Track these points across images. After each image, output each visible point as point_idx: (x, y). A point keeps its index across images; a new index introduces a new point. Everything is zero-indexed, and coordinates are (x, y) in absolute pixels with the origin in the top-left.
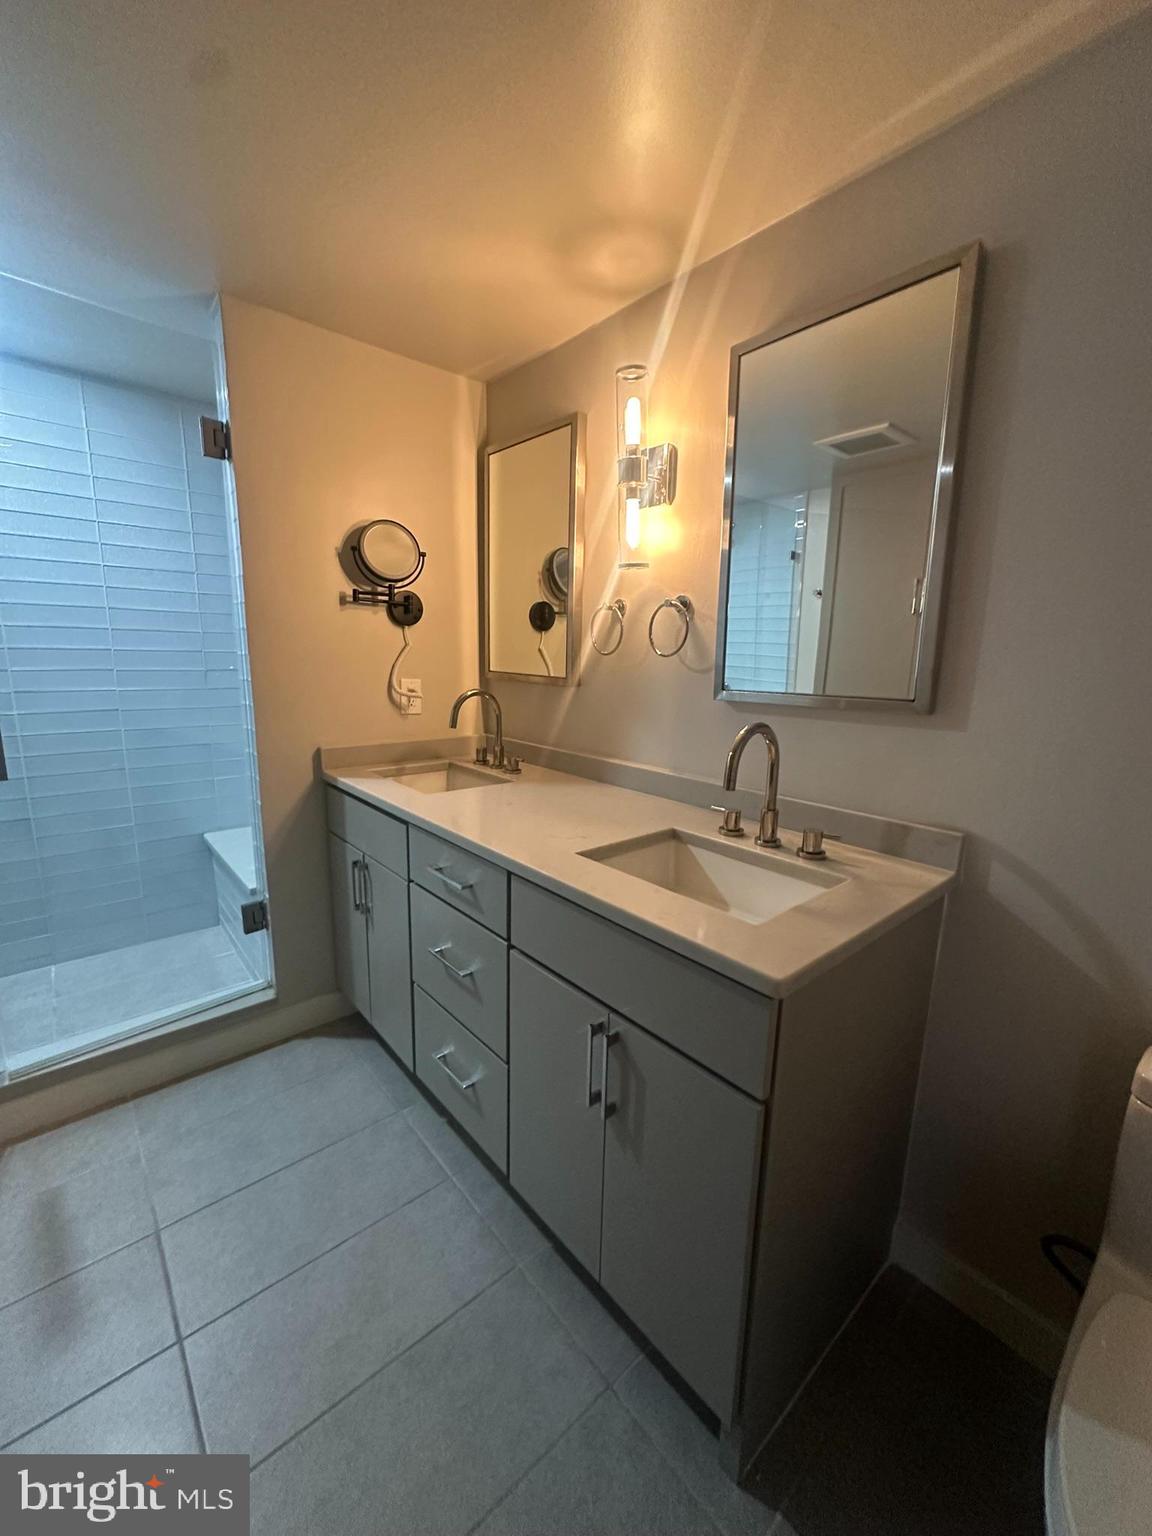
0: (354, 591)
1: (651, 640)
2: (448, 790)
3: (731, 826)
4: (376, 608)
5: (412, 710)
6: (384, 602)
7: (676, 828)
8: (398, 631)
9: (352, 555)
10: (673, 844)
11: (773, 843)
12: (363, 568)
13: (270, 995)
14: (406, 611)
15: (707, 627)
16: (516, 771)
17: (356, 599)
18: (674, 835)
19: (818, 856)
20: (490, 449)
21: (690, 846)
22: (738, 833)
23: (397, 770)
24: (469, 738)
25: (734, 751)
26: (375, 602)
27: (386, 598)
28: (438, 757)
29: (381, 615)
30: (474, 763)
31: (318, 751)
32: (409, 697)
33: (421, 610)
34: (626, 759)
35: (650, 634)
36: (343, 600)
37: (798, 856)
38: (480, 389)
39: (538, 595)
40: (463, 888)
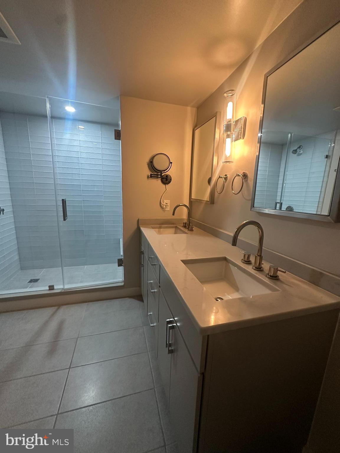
0: (151, 174)
1: (232, 188)
2: (175, 234)
3: (246, 259)
4: (158, 179)
5: (167, 209)
6: (160, 177)
7: (227, 257)
8: (164, 186)
9: (151, 164)
10: (225, 262)
11: (259, 269)
12: (154, 168)
13: (122, 284)
14: (166, 180)
15: (251, 183)
16: (192, 230)
17: (151, 177)
18: (225, 259)
19: (274, 278)
20: (195, 129)
21: (230, 264)
22: (248, 262)
23: (159, 226)
24: (184, 219)
25: (238, 229)
26: (158, 177)
27: (160, 176)
28: (173, 224)
29: (159, 181)
30: (182, 227)
31: (139, 219)
32: (166, 206)
33: (171, 180)
34: (224, 230)
35: (232, 186)
36: (148, 177)
37: (266, 276)
38: (195, 109)
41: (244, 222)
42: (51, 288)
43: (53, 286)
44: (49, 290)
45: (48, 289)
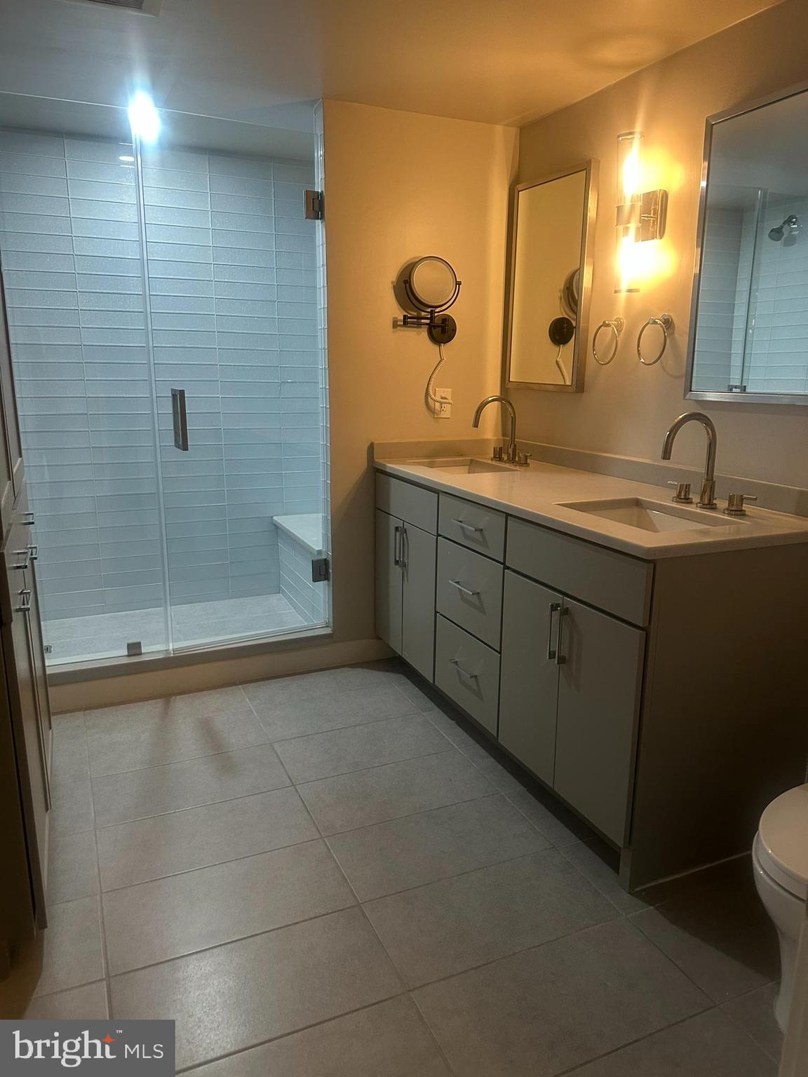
0: (405, 316)
1: (638, 351)
2: (469, 473)
3: (683, 495)
4: (419, 330)
5: (443, 415)
6: (427, 324)
7: (638, 497)
8: (435, 348)
9: (405, 289)
10: (635, 510)
11: (711, 505)
12: (414, 301)
13: (328, 631)
14: (442, 331)
15: (682, 340)
16: (526, 464)
17: (405, 323)
18: (637, 503)
19: (739, 513)
20: (519, 187)
21: (648, 511)
22: (688, 501)
24: (489, 440)
25: (671, 432)
26: (419, 325)
27: (428, 321)
28: (461, 455)
29: (424, 333)
30: (492, 460)
31: (372, 445)
32: (441, 403)
33: (454, 330)
35: (638, 347)
36: (395, 325)
37: (725, 513)
38: (514, 131)
39: (558, 312)
40: (476, 530)
41: (681, 417)
42: (134, 648)
43: (138, 645)
44: (128, 656)
45: (126, 653)
